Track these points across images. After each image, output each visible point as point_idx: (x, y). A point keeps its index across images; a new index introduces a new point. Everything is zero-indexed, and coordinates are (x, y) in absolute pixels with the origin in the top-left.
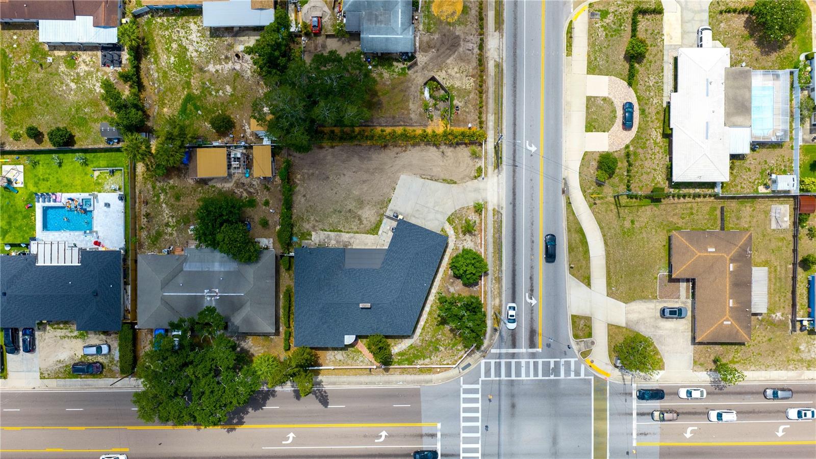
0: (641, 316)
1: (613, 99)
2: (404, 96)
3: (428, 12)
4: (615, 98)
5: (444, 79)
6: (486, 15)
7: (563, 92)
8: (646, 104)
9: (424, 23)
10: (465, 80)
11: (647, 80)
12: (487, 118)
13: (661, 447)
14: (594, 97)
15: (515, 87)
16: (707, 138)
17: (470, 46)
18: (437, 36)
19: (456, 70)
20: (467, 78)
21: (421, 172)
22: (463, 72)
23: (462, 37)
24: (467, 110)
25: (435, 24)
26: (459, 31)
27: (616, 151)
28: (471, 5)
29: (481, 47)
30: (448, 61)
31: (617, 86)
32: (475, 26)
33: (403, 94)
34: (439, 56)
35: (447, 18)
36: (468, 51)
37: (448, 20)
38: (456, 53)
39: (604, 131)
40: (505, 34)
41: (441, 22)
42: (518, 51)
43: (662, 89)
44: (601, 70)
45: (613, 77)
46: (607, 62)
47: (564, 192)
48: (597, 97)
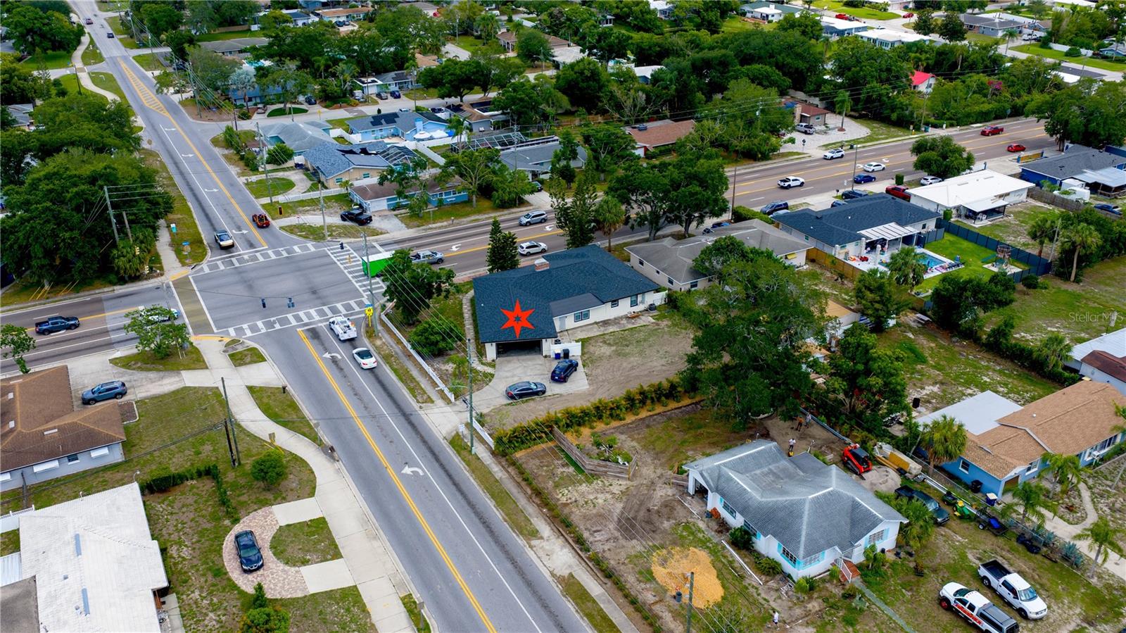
0: (160, 383)
1: (287, 568)
2: (654, 449)
3: (708, 547)
4: (283, 571)
5: (611, 485)
6: (603, 584)
7: (391, 548)
8: (214, 585)
9: (700, 530)
10: (575, 496)
11: (223, 618)
12: (508, 472)
13: (104, 313)
14: (327, 560)
15: (484, 523)
16: (77, 537)
17: (598, 537)
18: (665, 525)
19: (600, 501)
20: (573, 499)
21: (564, 398)
22: (586, 503)
23: (622, 542)
24: (545, 468)
25: (682, 537)
26: (636, 546)
27: (255, 510)
28: (643, 586)
29: (580, 541)
30: (620, 506)
31: (287, 587)
32: (612, 562)
33: (657, 450)
34: (641, 505)
35: (669, 552)
36: (599, 528)
37: (664, 551)
38: (616, 519)
39: (288, 526)
40: (550, 579)
41: (674, 543)
42: (509, 566)
43: (183, 616)
44: (331, 598)
45: (300, 595)
46: (321, 613)
47: (332, 449)
48: (322, 561)
